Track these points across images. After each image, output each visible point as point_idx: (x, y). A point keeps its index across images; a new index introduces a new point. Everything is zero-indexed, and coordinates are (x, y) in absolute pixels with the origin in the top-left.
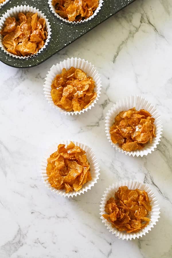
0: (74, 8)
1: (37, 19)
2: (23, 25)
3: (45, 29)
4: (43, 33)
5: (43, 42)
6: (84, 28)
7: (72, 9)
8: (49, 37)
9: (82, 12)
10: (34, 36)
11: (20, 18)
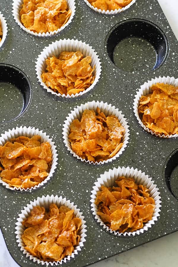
0: (122, 214)
1: (72, 217)
2: (53, 221)
3: (79, 233)
4: (75, 237)
5: (72, 248)
6: (128, 243)
7: (118, 215)
8: (81, 244)
9: (129, 221)
10: (63, 238)
11: (52, 210)
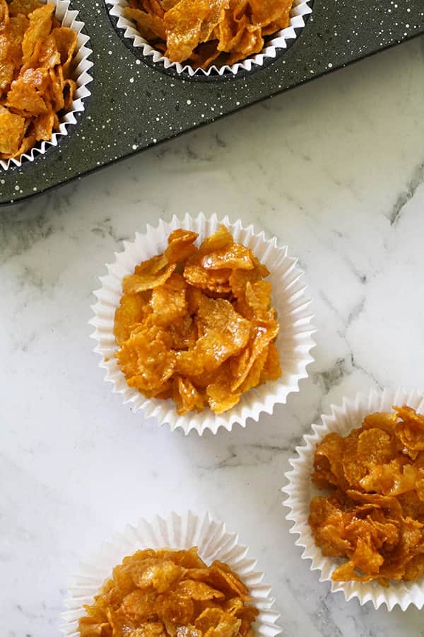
0: (199, 11)
1: (50, 26)
3: (73, 72)
4: (59, 86)
5: (52, 119)
6: (219, 96)
8: (79, 106)
9: (222, 33)
10: (23, 91)
